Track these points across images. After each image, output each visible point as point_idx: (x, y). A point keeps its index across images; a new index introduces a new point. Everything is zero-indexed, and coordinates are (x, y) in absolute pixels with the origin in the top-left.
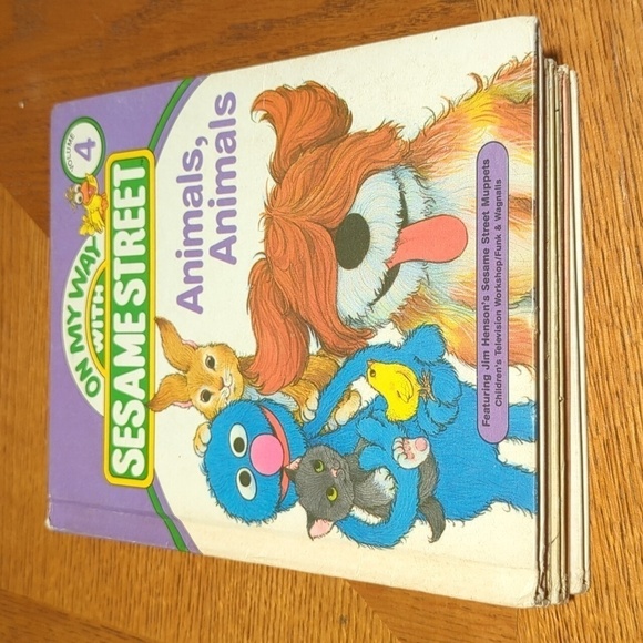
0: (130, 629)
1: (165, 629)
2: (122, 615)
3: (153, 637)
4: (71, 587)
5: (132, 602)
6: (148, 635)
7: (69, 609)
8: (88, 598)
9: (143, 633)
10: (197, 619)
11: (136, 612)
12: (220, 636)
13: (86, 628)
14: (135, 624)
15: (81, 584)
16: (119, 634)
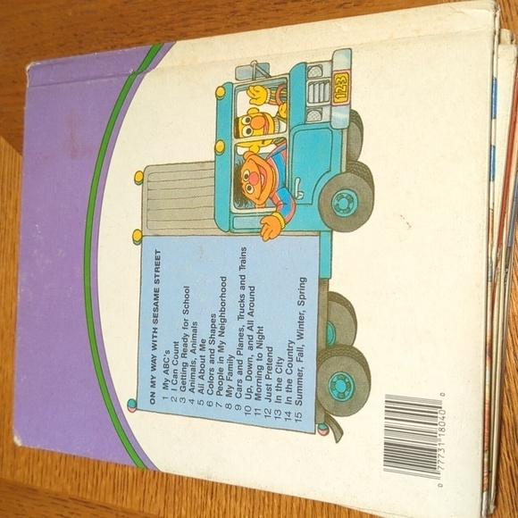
0: (97, 499)
1: (131, 497)
2: (89, 486)
3: (119, 504)
4: (40, 464)
5: (100, 473)
6: (115, 503)
7: (39, 485)
8: (57, 473)
9: (110, 501)
10: (162, 485)
11: (104, 482)
12: (184, 498)
13: (55, 501)
14: (103, 493)
15: (49, 462)
16: (87, 504)
